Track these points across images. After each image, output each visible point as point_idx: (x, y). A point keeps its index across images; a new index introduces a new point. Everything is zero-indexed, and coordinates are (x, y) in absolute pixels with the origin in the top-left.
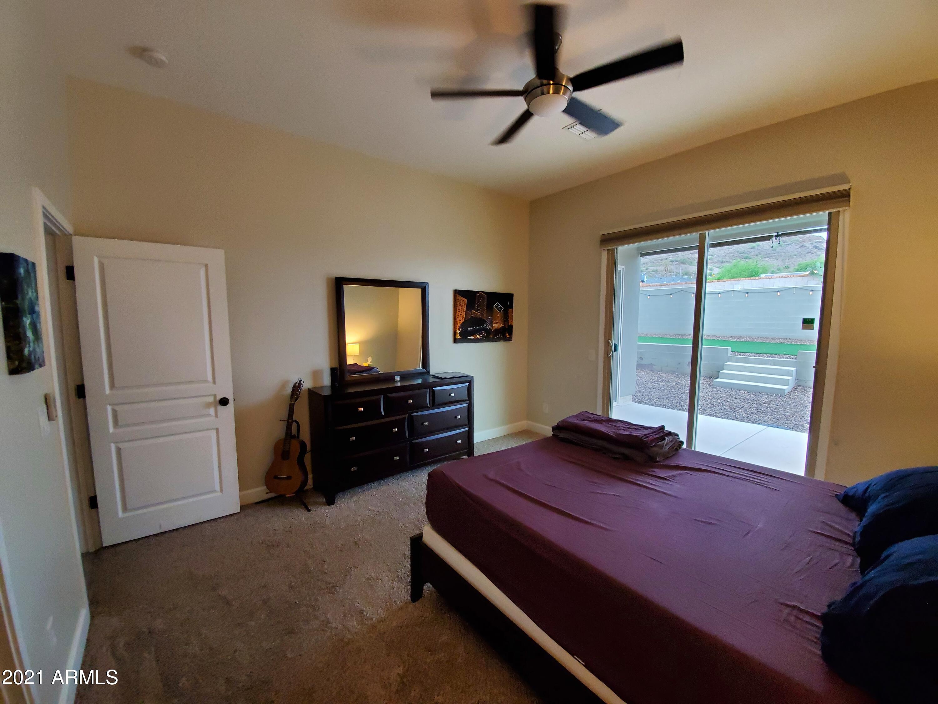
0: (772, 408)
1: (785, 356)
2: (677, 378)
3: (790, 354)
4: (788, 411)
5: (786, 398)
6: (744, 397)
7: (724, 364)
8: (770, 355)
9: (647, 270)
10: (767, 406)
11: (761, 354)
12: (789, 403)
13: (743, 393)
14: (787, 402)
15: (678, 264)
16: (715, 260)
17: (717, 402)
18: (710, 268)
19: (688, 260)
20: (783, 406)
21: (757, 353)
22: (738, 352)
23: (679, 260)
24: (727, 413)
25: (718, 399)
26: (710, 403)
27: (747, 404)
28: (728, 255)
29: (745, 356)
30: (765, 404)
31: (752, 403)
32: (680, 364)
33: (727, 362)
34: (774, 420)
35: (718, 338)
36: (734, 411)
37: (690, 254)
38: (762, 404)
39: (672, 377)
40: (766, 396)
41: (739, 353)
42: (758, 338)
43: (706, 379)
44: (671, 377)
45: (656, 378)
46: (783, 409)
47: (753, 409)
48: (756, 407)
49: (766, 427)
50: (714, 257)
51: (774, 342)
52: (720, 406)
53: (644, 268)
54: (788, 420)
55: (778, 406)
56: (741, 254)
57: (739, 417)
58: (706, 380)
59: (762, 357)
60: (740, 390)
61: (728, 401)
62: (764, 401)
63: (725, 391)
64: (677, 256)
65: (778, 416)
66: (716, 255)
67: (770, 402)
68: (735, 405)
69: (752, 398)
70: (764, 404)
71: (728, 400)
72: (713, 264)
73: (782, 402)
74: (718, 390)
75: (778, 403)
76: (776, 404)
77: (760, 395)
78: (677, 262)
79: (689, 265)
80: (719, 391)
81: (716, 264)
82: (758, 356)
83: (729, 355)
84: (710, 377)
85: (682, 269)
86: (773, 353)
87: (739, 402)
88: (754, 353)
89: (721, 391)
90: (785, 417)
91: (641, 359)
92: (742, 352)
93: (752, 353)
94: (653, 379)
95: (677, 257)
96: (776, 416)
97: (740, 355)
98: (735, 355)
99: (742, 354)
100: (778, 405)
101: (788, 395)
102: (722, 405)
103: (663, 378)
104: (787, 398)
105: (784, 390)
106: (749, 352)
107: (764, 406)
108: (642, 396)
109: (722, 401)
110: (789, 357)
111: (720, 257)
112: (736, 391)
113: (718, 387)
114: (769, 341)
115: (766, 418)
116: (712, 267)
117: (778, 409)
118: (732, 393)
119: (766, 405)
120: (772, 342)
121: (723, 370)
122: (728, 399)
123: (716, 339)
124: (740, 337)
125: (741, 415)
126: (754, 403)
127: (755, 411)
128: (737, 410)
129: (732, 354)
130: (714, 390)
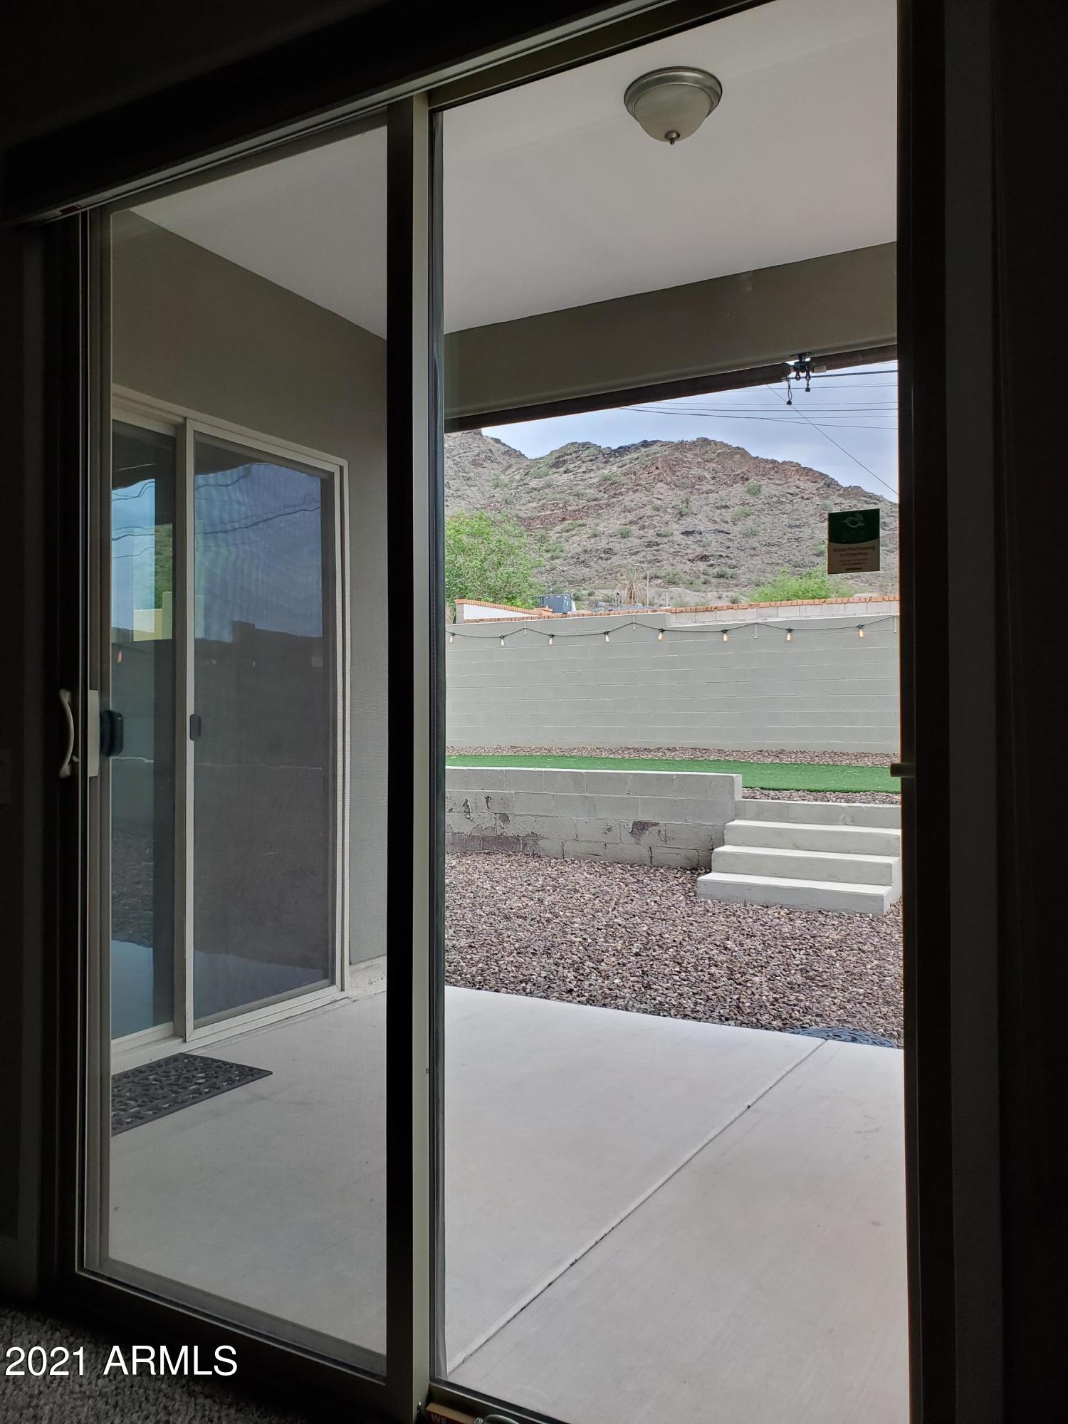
0: (847, 963)
1: (880, 796)
2: (600, 877)
3: (890, 791)
4: (891, 967)
5: (887, 925)
6: (777, 928)
7: (724, 828)
8: (841, 795)
9: (592, 597)
10: (835, 955)
11: (820, 792)
12: (893, 940)
13: (776, 914)
14: (888, 938)
15: (662, 585)
16: (743, 580)
17: (696, 952)
18: (734, 598)
19: (683, 575)
20: (876, 952)
21: (810, 791)
22: (762, 788)
23: (664, 574)
24: (715, 994)
25: (699, 943)
26: (674, 959)
27: (780, 952)
28: (769, 569)
29: (779, 799)
30: (830, 948)
31: (795, 950)
32: (609, 830)
33: (734, 820)
34: (849, 1006)
35: (727, 756)
36: (740, 984)
37: (688, 562)
38: (822, 948)
39: (588, 873)
40: (836, 923)
41: (766, 792)
42: (824, 753)
43: (681, 877)
44: (585, 874)
45: (541, 879)
46: (876, 962)
47: (793, 971)
48: (805, 961)
49: (820, 1041)
50: (741, 571)
51: (860, 764)
52: (700, 968)
53: (583, 592)
54: (888, 1002)
55: (864, 952)
56: (796, 567)
57: (748, 1004)
58: (681, 880)
59: (822, 800)
60: (767, 907)
61: (726, 948)
62: (827, 938)
63: (728, 913)
64: (658, 564)
65: (861, 991)
66: (743, 567)
67: (844, 941)
68: (747, 959)
69: (797, 931)
70: (828, 950)
71: (730, 944)
72: (739, 588)
73: (877, 940)
74: (708, 911)
75: (865, 944)
76: (860, 945)
77: (822, 919)
78: (660, 581)
79: (688, 588)
80: (710, 914)
81: (745, 589)
82: (812, 797)
83: (738, 798)
84: (693, 869)
85: (672, 598)
86: (850, 788)
87: (760, 948)
88: (804, 790)
89: (717, 911)
90: (880, 993)
91: (503, 821)
92: (774, 790)
93: (798, 790)
94: (529, 885)
95: (658, 567)
96: (855, 989)
97: (767, 796)
98: (753, 798)
99: (772, 793)
100: (865, 948)
101: (891, 916)
102: (707, 962)
103: (561, 880)
104: (889, 922)
105: (880, 899)
106: (790, 788)
107: (826, 958)
108: (470, 946)
109: (711, 946)
110: (889, 799)
111: (753, 572)
112: (755, 911)
113: (709, 901)
114: (848, 762)
115: (827, 1002)
116: (739, 595)
117: (864, 965)
118: (744, 918)
119: (833, 952)
120: (854, 763)
121: (723, 844)
122: (728, 940)
123: (722, 759)
124: (782, 752)
125: (757, 996)
126: (801, 950)
127: (799, 978)
128: (748, 977)
129: (747, 795)
130: (697, 909)
